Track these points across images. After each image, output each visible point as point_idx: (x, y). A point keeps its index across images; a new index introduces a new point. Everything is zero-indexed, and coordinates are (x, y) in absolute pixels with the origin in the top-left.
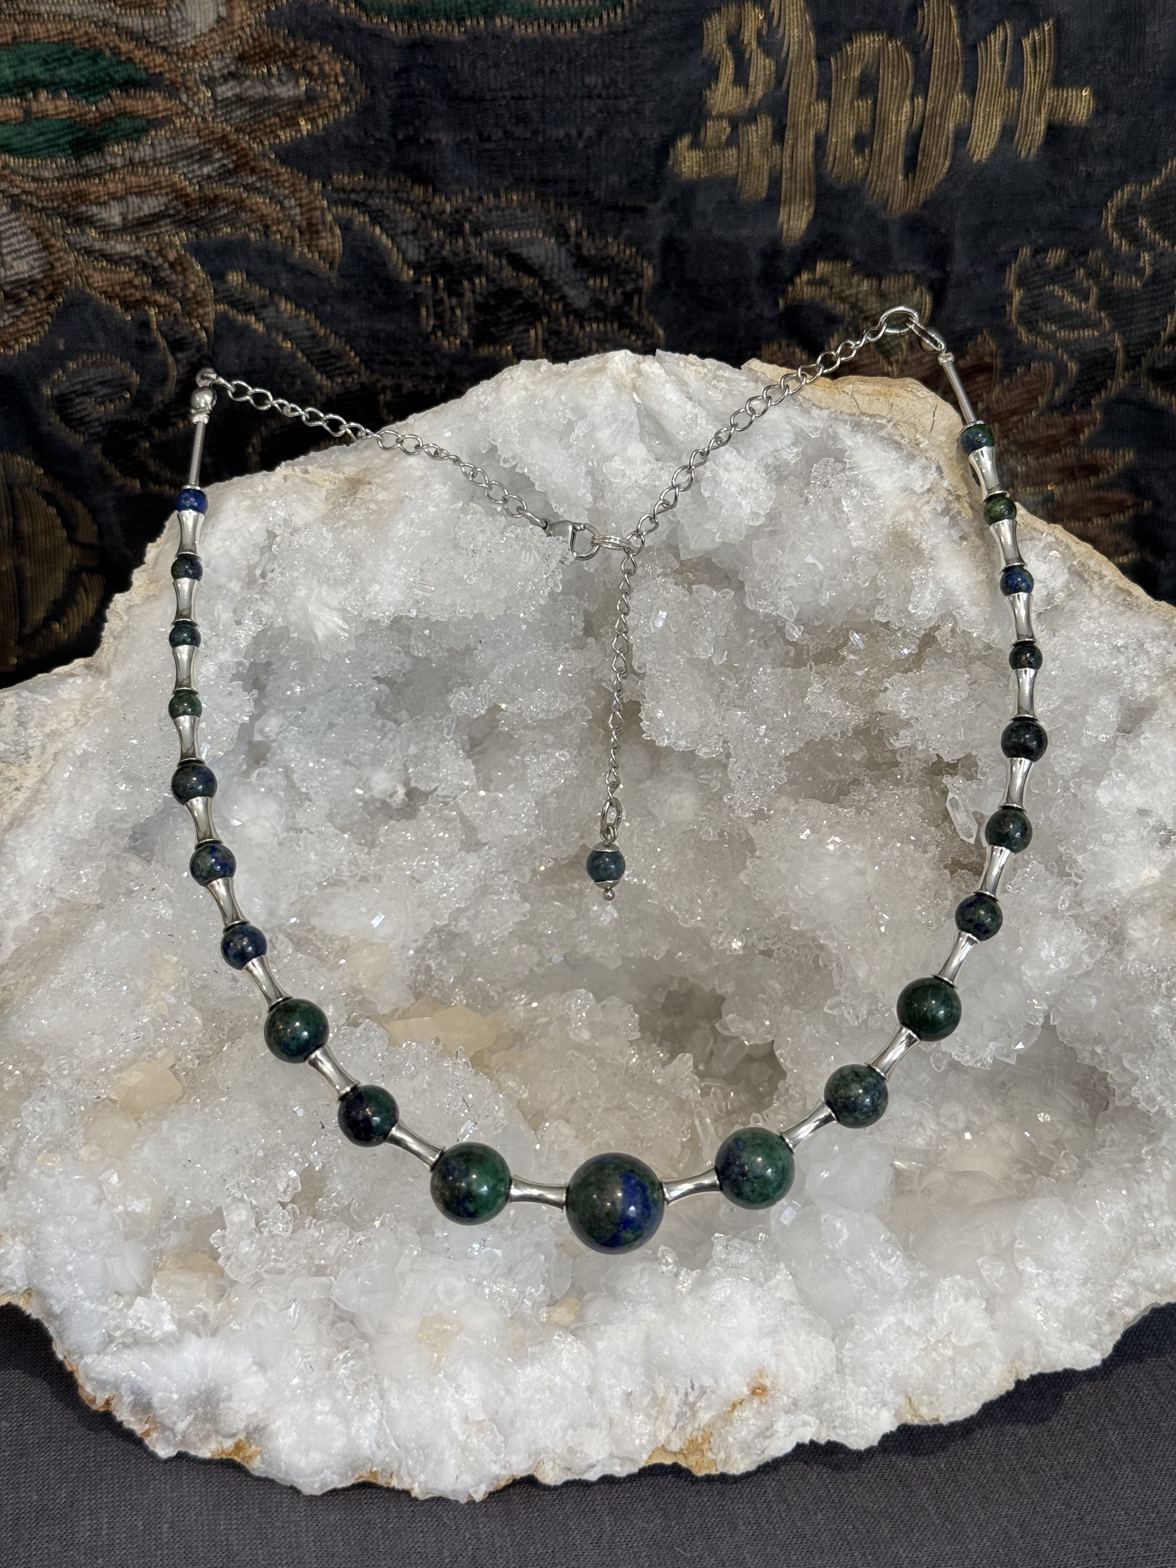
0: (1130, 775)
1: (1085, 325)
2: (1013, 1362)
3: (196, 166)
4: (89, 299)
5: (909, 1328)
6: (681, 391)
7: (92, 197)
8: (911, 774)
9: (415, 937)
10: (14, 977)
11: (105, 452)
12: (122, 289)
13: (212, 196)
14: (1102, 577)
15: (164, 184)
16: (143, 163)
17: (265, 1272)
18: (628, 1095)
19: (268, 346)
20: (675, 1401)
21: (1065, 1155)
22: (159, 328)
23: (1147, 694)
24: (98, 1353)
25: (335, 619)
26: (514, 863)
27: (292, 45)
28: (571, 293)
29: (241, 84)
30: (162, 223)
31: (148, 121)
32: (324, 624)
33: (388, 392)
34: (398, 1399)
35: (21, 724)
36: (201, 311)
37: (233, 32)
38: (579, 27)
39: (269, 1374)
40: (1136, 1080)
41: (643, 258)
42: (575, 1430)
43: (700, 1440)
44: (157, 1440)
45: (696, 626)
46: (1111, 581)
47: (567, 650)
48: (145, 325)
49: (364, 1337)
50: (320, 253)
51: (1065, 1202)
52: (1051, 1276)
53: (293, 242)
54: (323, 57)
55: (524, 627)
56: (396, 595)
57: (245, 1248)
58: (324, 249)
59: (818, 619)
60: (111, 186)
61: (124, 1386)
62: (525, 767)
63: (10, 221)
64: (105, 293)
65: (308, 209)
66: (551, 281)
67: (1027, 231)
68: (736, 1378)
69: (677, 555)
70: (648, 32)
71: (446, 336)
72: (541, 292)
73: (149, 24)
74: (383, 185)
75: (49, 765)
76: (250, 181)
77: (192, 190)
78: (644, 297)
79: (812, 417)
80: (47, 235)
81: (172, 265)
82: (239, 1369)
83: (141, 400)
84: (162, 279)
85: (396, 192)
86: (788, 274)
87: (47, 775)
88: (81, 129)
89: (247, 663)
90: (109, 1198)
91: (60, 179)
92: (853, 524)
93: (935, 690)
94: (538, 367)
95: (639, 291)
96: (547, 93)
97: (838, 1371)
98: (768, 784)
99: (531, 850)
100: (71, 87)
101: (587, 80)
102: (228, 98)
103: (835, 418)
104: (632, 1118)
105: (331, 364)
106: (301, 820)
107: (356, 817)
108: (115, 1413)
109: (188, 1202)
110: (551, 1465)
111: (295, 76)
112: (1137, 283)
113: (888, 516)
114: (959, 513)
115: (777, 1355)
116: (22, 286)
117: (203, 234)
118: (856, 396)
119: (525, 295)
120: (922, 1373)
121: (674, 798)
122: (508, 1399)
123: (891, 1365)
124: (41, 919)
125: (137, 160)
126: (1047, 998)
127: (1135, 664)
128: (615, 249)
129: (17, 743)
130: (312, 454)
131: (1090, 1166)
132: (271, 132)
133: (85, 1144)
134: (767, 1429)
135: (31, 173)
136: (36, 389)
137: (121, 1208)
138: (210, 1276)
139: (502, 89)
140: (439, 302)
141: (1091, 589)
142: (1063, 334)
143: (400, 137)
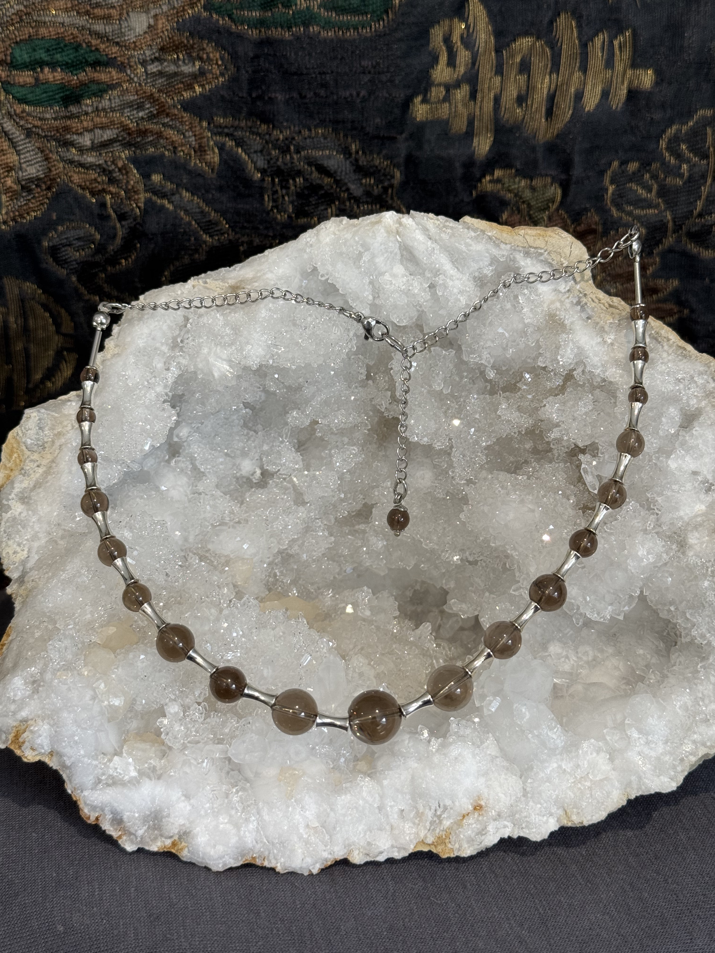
0: (687, 451)
1: (650, 206)
2: (625, 789)
3: (135, 112)
4: (71, 190)
5: (565, 770)
6: (425, 234)
7: (74, 130)
8: (559, 455)
9: (268, 556)
10: (38, 574)
11: (79, 280)
12: (91, 184)
13: (144, 129)
14: (668, 340)
15: (116, 122)
16: (104, 110)
17: (189, 742)
18: (394, 646)
19: (176, 218)
20: (429, 814)
21: (652, 672)
22: (112, 207)
23: (696, 406)
24: (92, 789)
25: (225, 366)
26: (325, 514)
27: (191, 42)
28: (352, 187)
29: (162, 64)
30: (115, 145)
31: (108, 85)
32: (219, 369)
33: (245, 245)
34: (268, 815)
35: (40, 428)
36: (136, 197)
37: (158, 34)
38: (358, 32)
39: (192, 801)
40: (694, 625)
41: (394, 166)
42: (371, 832)
43: (444, 837)
44: (126, 841)
45: (433, 371)
46: (674, 342)
47: (356, 387)
48: (103, 205)
49: (247, 780)
50: (206, 163)
51: (654, 697)
52: (647, 739)
53: (190, 157)
54: (209, 49)
55: (332, 373)
56: (261, 351)
57: (177, 727)
58: (209, 161)
59: (504, 366)
60: (85, 123)
61: (106, 809)
62: (331, 456)
63: (25, 143)
64: (80, 186)
65: (199, 138)
66: (341, 180)
67: (617, 152)
68: (464, 800)
69: (422, 331)
70: (399, 35)
71: (279, 212)
72: (335, 187)
73: (108, 29)
74: (243, 124)
75: (56, 453)
76: (166, 121)
77: (132, 126)
78: (395, 190)
79: (501, 249)
80: (48, 152)
81: (120, 170)
82: (174, 798)
83: (101, 248)
84: (114, 178)
85: (251, 128)
86: (478, 176)
87: (55, 458)
88: (68, 90)
89: (170, 394)
90: (100, 696)
91: (55, 119)
92: (525, 310)
93: (573, 406)
94: (341, 222)
95: (392, 186)
96: (340, 70)
97: (524, 796)
98: (475, 464)
99: (335, 506)
100: (63, 65)
101: (363, 63)
102: (154, 73)
103: (514, 249)
104: (396, 659)
105: (212, 228)
106: (201, 489)
107: (232, 487)
108: (101, 825)
109: (144, 701)
110: (357, 852)
111: (192, 60)
112: (679, 182)
113: (545, 305)
114: (586, 304)
115: (488, 787)
116: (32, 182)
117: (138, 151)
118: (527, 237)
119: (325, 188)
120: (572, 796)
121: (419, 474)
122: (332, 814)
123: (555, 791)
124: (53, 541)
125: (100, 108)
126: (642, 579)
127: (689, 389)
128: (378, 161)
129: (38, 440)
130: (209, 272)
131: (667, 677)
132: (179, 92)
133: (84, 666)
134: (483, 830)
135: (39, 115)
136: (39, 242)
137: (106, 703)
138: (156, 745)
139: (313, 68)
140: (275, 192)
141: (663, 347)
142: (637, 212)
143: (254, 95)
